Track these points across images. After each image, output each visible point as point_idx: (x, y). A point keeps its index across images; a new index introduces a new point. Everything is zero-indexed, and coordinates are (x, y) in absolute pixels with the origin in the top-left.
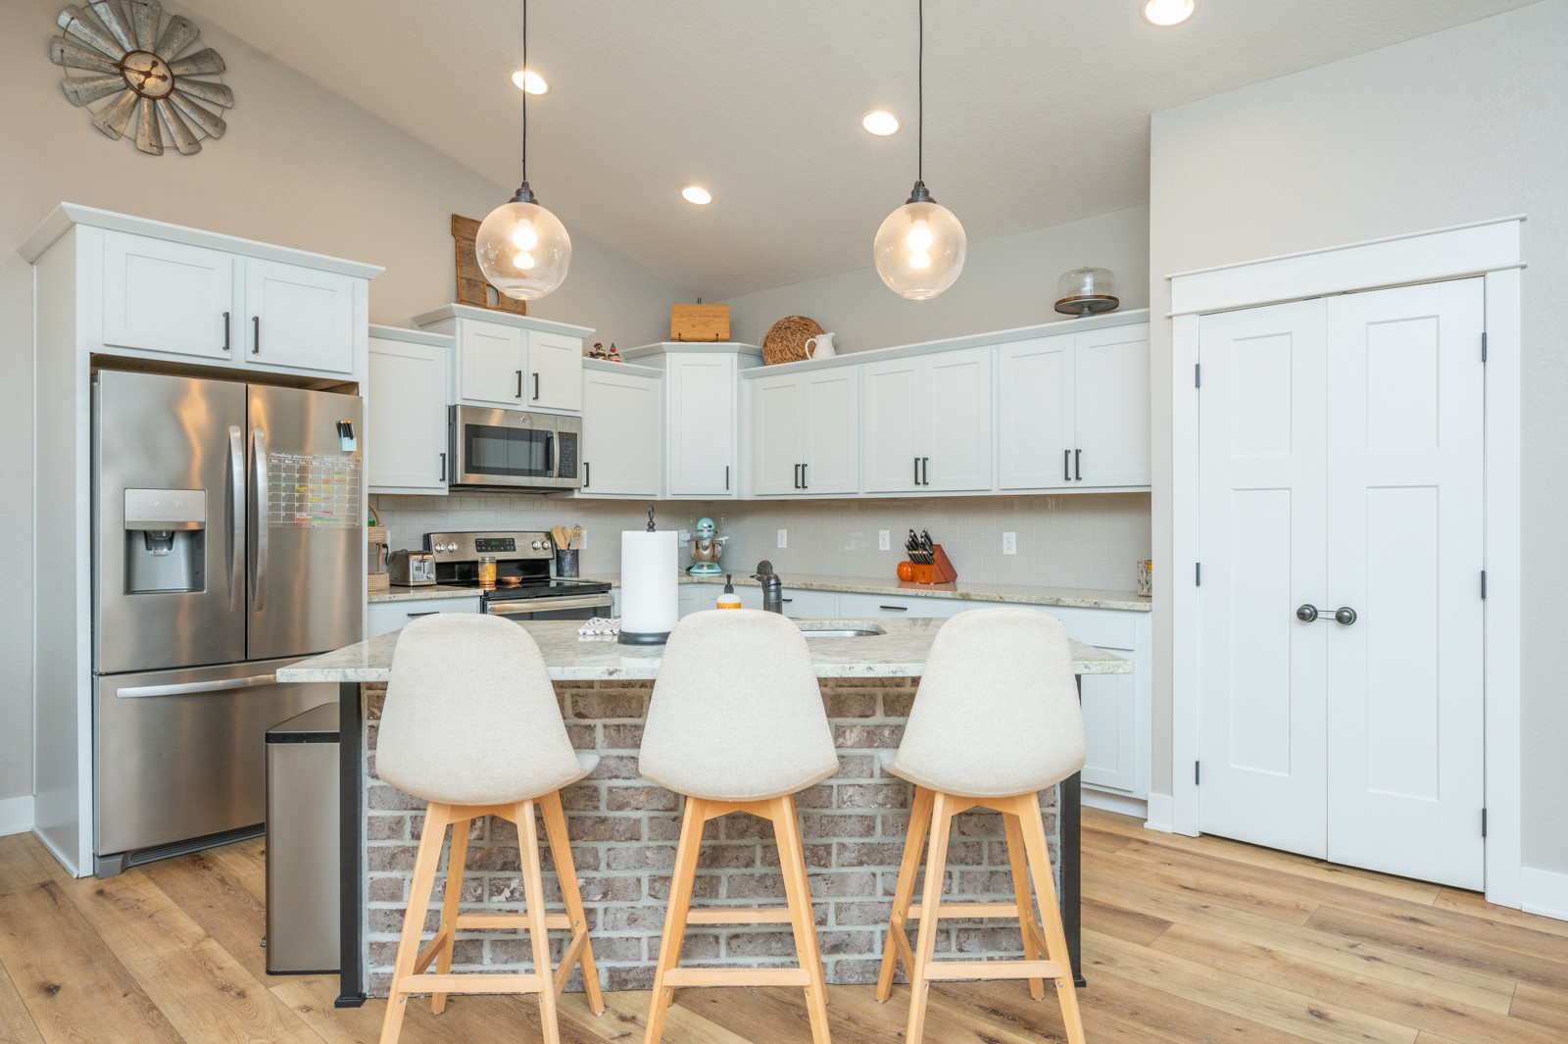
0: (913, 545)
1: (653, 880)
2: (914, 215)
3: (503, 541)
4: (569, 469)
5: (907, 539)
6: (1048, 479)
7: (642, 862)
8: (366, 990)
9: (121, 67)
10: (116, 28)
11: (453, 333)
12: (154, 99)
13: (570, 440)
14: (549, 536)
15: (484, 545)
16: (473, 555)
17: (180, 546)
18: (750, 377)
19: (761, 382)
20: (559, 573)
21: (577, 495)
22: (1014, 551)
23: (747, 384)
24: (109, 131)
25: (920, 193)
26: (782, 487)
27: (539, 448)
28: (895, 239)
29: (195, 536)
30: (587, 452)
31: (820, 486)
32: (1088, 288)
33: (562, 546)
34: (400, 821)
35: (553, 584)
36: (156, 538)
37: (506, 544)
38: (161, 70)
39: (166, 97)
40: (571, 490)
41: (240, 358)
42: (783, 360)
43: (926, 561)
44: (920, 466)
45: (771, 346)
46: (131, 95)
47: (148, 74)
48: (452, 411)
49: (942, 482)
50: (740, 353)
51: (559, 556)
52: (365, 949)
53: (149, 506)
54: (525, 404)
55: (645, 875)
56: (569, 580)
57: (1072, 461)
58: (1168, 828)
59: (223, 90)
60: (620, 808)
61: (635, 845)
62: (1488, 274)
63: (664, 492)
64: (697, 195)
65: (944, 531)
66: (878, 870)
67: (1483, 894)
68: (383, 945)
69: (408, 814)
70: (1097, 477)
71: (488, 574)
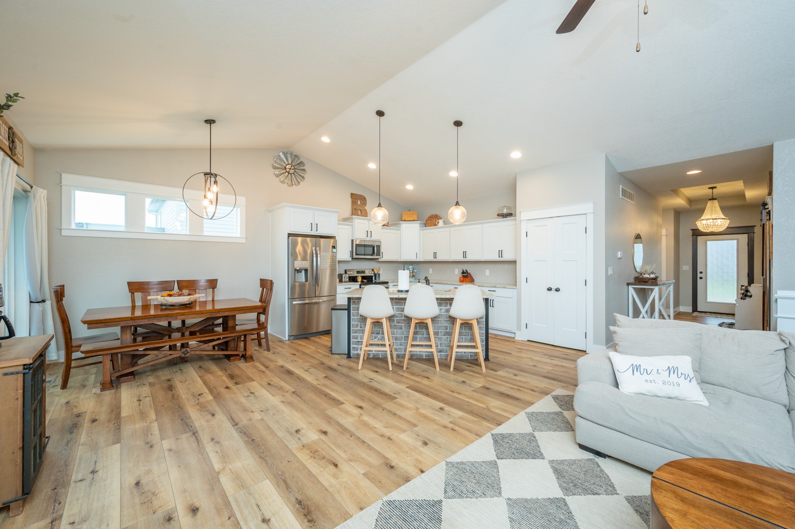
0: (463, 273)
1: (405, 337)
2: (456, 208)
3: (362, 271)
4: (378, 254)
5: (461, 271)
6: (496, 257)
7: (403, 334)
8: (351, 356)
9: (285, 168)
10: (285, 160)
11: (352, 222)
12: (291, 174)
13: (379, 247)
14: (373, 270)
15: (358, 272)
16: (355, 274)
17: (303, 272)
18: (423, 230)
19: (425, 231)
20: (375, 279)
21: (380, 260)
22: (488, 274)
23: (421, 232)
24: (283, 182)
25: (457, 204)
26: (431, 258)
27: (371, 249)
28: (452, 213)
29: (306, 270)
30: (382, 250)
31: (440, 258)
32: (505, 211)
33: (376, 272)
34: (358, 324)
35: (374, 282)
36: (299, 271)
37: (363, 272)
38: (293, 168)
39: (293, 173)
40: (378, 259)
41: (314, 233)
42: (431, 226)
43: (466, 277)
44: (465, 253)
45: (428, 222)
46: (287, 174)
47: (290, 169)
48: (352, 241)
49: (470, 258)
50: (420, 224)
51: (375, 275)
52: (351, 348)
53: (299, 264)
54: (368, 239)
55: (403, 336)
56: (377, 281)
57: (501, 253)
58: (520, 339)
59: (304, 170)
60: (399, 323)
61: (401, 330)
62: (587, 214)
63: (400, 259)
64: (410, 187)
65: (470, 269)
66: (448, 337)
67: (586, 351)
68: (355, 348)
69: (359, 323)
70: (507, 257)
71: (360, 279)
